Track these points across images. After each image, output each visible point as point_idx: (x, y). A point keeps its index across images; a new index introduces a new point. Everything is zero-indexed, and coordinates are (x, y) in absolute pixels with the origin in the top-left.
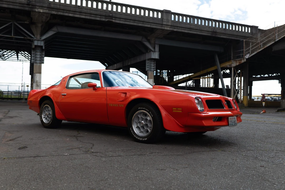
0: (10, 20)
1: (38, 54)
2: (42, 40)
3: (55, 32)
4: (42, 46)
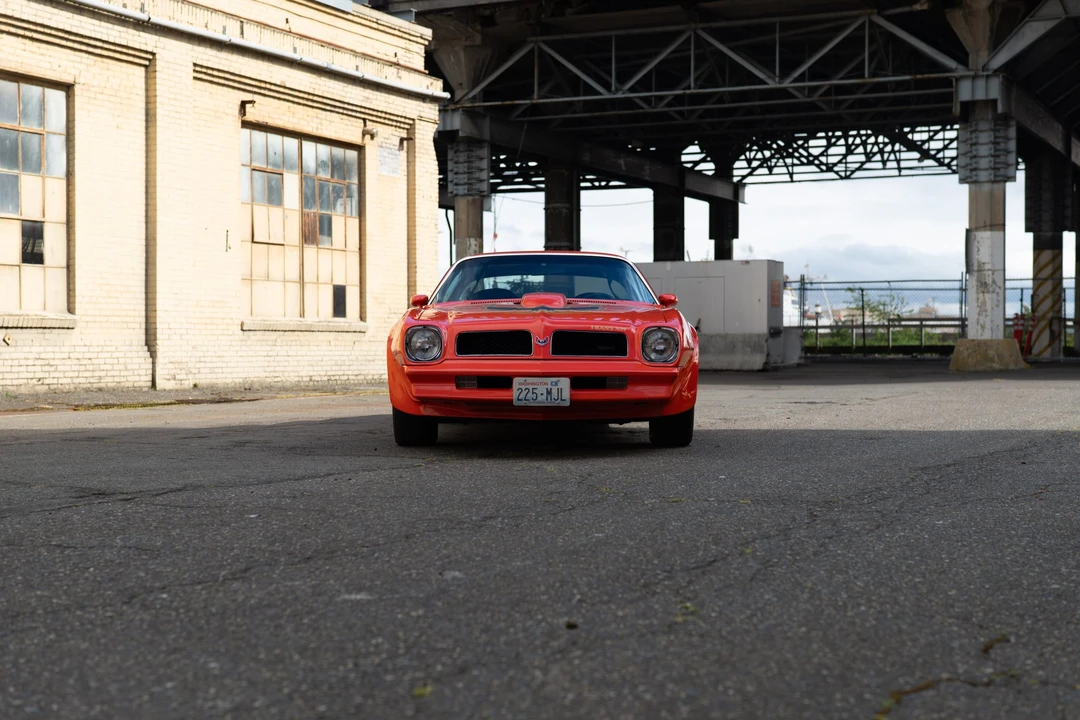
0: (854, 13)
1: (985, 137)
2: (990, 73)
3: (1050, 25)
4: (994, 102)
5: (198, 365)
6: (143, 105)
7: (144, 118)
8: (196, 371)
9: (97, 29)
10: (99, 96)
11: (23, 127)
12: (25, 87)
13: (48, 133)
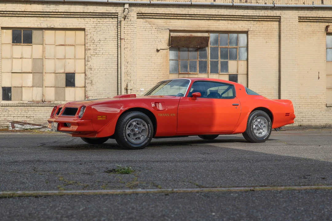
5: (301, 119)
6: (278, 34)
7: (278, 38)
8: (301, 121)
9: (254, 13)
10: (258, 33)
11: (230, 47)
12: (230, 35)
13: (239, 47)
